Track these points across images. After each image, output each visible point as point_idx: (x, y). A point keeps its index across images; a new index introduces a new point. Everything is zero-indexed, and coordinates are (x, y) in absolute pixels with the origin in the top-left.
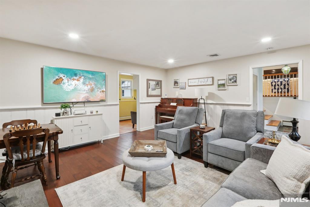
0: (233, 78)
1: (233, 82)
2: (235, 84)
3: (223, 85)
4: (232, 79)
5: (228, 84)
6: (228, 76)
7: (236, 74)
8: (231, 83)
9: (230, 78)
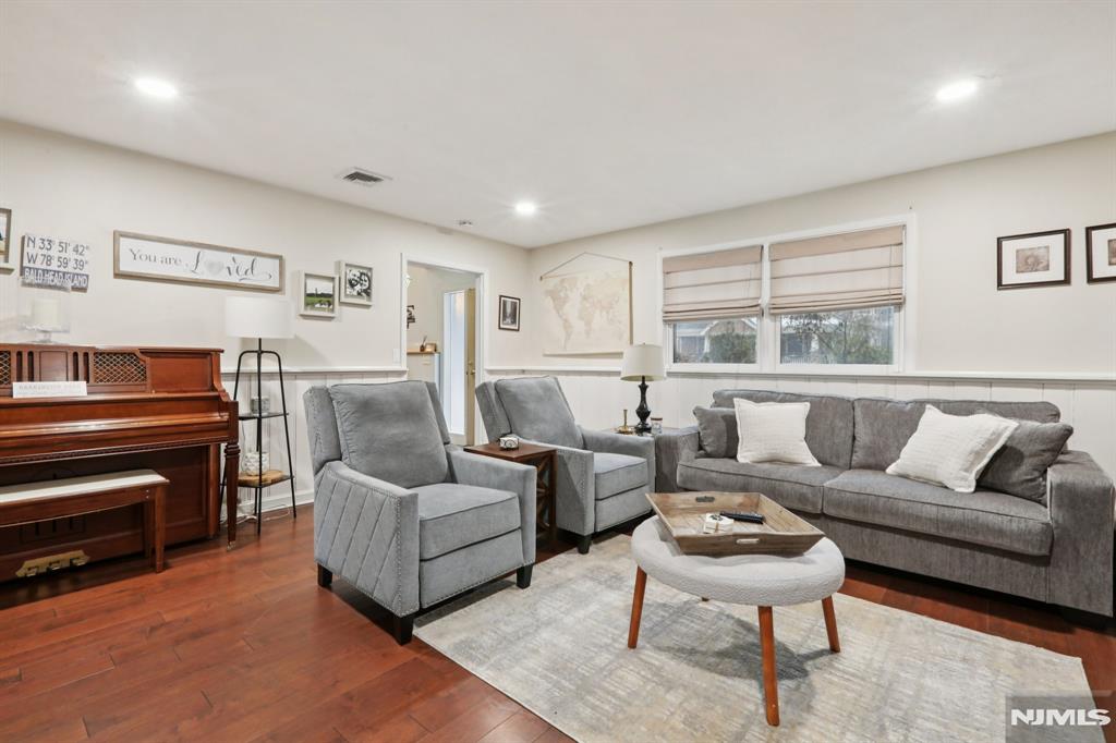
3: (327, 299)
5: (343, 299)
6: (343, 266)
7: (370, 269)
8: (353, 296)
9: (350, 276)
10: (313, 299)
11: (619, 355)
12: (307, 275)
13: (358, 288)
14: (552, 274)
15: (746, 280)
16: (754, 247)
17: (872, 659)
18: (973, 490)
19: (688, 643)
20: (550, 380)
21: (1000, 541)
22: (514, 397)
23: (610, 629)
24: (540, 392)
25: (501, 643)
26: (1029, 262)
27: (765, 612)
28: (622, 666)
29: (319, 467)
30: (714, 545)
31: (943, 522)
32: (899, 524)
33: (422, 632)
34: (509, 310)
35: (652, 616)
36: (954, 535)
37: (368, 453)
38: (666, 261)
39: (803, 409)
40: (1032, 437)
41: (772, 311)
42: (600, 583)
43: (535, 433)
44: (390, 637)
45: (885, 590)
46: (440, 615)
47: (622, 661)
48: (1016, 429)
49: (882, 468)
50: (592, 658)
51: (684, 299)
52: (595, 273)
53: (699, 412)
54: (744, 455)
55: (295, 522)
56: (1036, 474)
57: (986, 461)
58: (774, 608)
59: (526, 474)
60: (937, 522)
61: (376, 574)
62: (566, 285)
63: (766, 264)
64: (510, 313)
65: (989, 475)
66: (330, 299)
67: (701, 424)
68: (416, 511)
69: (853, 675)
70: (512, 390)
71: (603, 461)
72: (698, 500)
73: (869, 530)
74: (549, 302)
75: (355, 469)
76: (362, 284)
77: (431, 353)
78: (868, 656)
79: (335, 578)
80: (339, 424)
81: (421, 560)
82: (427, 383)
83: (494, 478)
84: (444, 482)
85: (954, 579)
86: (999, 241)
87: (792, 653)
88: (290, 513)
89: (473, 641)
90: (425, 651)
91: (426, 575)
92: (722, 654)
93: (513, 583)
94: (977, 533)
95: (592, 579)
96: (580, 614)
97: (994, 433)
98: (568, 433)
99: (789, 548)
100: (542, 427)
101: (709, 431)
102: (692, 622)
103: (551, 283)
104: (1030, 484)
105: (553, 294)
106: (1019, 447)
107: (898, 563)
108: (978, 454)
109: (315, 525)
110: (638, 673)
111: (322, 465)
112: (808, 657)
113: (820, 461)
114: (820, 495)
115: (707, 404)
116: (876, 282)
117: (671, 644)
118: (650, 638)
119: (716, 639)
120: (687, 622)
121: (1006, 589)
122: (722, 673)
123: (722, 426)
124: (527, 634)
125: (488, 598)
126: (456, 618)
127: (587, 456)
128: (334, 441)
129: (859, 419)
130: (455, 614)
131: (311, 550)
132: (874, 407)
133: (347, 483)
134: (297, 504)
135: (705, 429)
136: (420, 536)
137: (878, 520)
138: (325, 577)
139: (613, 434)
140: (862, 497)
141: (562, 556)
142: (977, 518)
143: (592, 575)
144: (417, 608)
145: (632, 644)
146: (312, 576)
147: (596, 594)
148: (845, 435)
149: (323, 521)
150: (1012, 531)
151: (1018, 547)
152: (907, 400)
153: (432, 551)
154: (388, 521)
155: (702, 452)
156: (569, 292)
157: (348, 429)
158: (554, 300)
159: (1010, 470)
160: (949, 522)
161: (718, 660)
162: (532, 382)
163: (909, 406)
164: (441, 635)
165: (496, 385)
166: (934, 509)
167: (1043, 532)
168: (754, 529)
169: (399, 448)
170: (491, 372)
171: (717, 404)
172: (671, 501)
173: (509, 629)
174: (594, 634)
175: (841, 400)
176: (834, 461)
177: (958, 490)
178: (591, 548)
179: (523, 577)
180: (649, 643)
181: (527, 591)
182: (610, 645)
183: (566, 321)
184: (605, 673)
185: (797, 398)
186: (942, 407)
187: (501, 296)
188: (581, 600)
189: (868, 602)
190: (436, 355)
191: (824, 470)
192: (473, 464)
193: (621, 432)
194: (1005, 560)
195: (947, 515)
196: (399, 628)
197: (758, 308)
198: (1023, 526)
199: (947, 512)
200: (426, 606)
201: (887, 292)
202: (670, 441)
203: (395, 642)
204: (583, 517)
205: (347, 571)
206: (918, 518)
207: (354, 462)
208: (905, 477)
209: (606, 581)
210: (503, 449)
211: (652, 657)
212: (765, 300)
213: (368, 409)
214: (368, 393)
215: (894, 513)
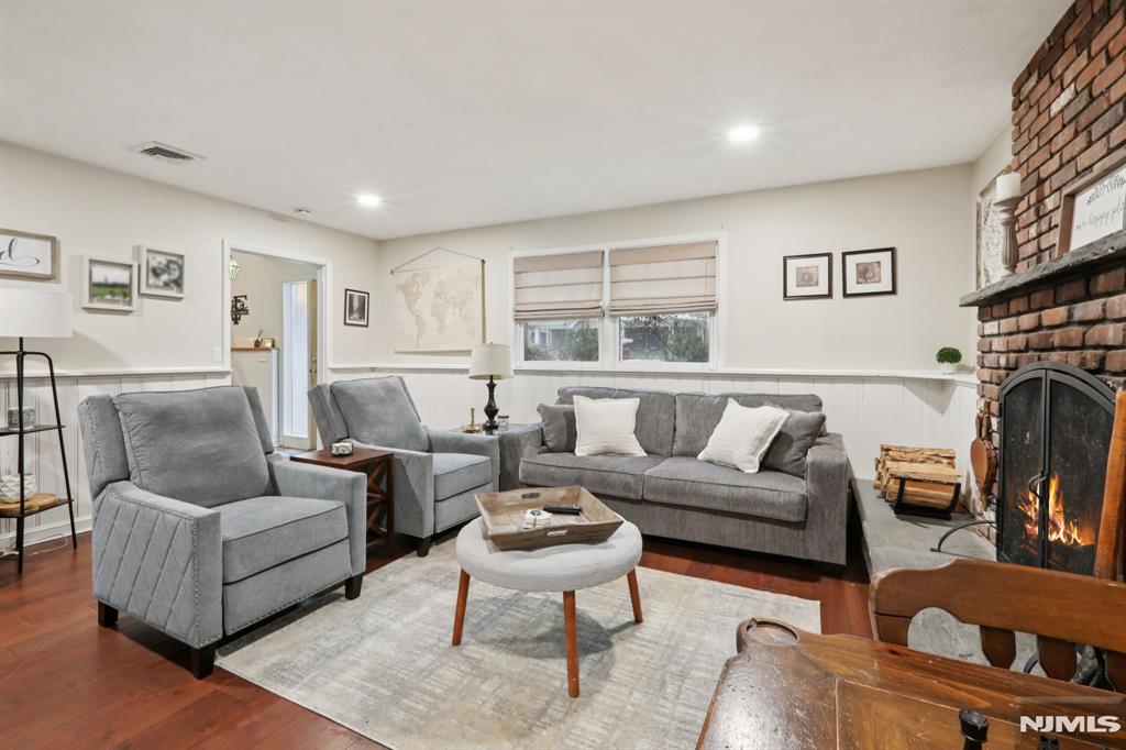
0: (168, 266)
1: (166, 284)
2: (173, 293)
3: (122, 290)
4: (164, 271)
5: (144, 290)
6: (144, 253)
7: (181, 257)
8: (157, 287)
9: (154, 263)
10: (100, 289)
11: (468, 353)
12: (92, 262)
13: (165, 277)
14: (405, 268)
15: (588, 283)
16: (597, 252)
17: (666, 626)
18: (757, 470)
19: (510, 633)
20: (394, 381)
21: (771, 512)
22: (352, 399)
23: (437, 630)
24: (382, 393)
25: (318, 660)
26: (806, 279)
27: (569, 596)
28: (443, 664)
29: (99, 489)
30: (528, 539)
31: (733, 500)
32: (701, 504)
33: (227, 662)
34: (356, 304)
35: (481, 611)
36: (740, 510)
37: (165, 470)
38: (516, 261)
39: (633, 403)
40: (800, 424)
41: (613, 313)
42: (435, 585)
43: (374, 436)
44: (187, 672)
45: (689, 562)
46: (252, 640)
47: (443, 660)
48: (788, 419)
49: (694, 455)
50: (414, 661)
51: (534, 298)
52: (449, 269)
53: (543, 410)
54: (581, 450)
55: (75, 553)
56: (801, 454)
57: (767, 445)
58: (577, 592)
59: (355, 481)
60: (726, 500)
61: (169, 605)
62: (418, 280)
63: (607, 269)
64: (357, 308)
65: (770, 458)
66: (126, 290)
67: (544, 421)
68: (217, 530)
69: (650, 641)
70: (351, 392)
71: (443, 461)
72: (524, 496)
73: (679, 511)
74: (401, 297)
75: (148, 489)
76: (171, 274)
77: (267, 349)
78: (665, 622)
79: (121, 615)
80: (126, 437)
81: (224, 584)
82: (245, 388)
83: (321, 488)
84: (263, 495)
85: (742, 547)
86: (785, 259)
87: (602, 629)
88: (69, 543)
89: (286, 662)
90: (228, 681)
91: (230, 600)
92: (540, 639)
93: (341, 595)
94: (756, 507)
95: (427, 581)
96: (408, 618)
97: (772, 423)
98: (412, 435)
99: (595, 535)
100: (382, 429)
101: (550, 427)
102: (519, 612)
103: (402, 278)
104: (797, 463)
105: (404, 289)
106: (791, 433)
107: (701, 537)
108: (761, 440)
109: (93, 557)
110: (458, 669)
111: (103, 487)
112: (616, 631)
113: (646, 452)
114: (640, 483)
115: (552, 401)
116: (695, 290)
117: (495, 636)
118: (475, 633)
119: (538, 624)
120: (513, 613)
121: (777, 551)
122: (537, 657)
123: (563, 422)
124: (350, 646)
125: (311, 615)
126: (270, 640)
127: (424, 458)
128: (120, 459)
129: (678, 413)
130: (269, 636)
131: (90, 586)
132: (691, 400)
133: (133, 506)
134: (77, 532)
135: (547, 425)
136: (223, 560)
137: (685, 502)
138: (108, 616)
139: (460, 434)
140: (675, 482)
141: (400, 562)
142: (756, 495)
143: (426, 578)
144: (220, 637)
145: (457, 641)
146: (89, 617)
147: (428, 596)
148: (666, 426)
149: (104, 551)
150: (780, 504)
151: (784, 516)
152: (716, 394)
153: (239, 571)
154: (183, 545)
155: (544, 447)
156: (420, 288)
157: (138, 444)
158: (406, 295)
159: (784, 452)
160: (737, 499)
161: (535, 645)
162: (374, 383)
163: (717, 400)
164: (249, 662)
165: (331, 387)
166: (727, 488)
167: (801, 503)
168: (571, 520)
169: (206, 461)
170: (335, 371)
171: (561, 401)
172: (498, 499)
173: (330, 644)
174: (419, 636)
175: (664, 396)
176: (659, 450)
177: (746, 471)
178: (431, 551)
179: (352, 588)
180: (473, 638)
181: (357, 601)
182: (435, 645)
183: (418, 316)
184: (425, 674)
185: (628, 394)
186: (741, 400)
187: (346, 290)
188: (412, 604)
189: (673, 575)
190: (274, 352)
191: (648, 459)
192: (298, 474)
193: (468, 432)
194: (777, 527)
195: (736, 494)
196: (199, 662)
197: (599, 310)
198: (787, 498)
199: (736, 491)
200: (230, 633)
201: (702, 299)
202: (513, 440)
203: (192, 676)
204: (421, 520)
205: (133, 606)
206: (715, 498)
207: (145, 481)
208: (710, 462)
209: (440, 583)
210: (335, 456)
211: (475, 651)
212: (606, 303)
213: (165, 419)
214: (167, 402)
215: (696, 495)
